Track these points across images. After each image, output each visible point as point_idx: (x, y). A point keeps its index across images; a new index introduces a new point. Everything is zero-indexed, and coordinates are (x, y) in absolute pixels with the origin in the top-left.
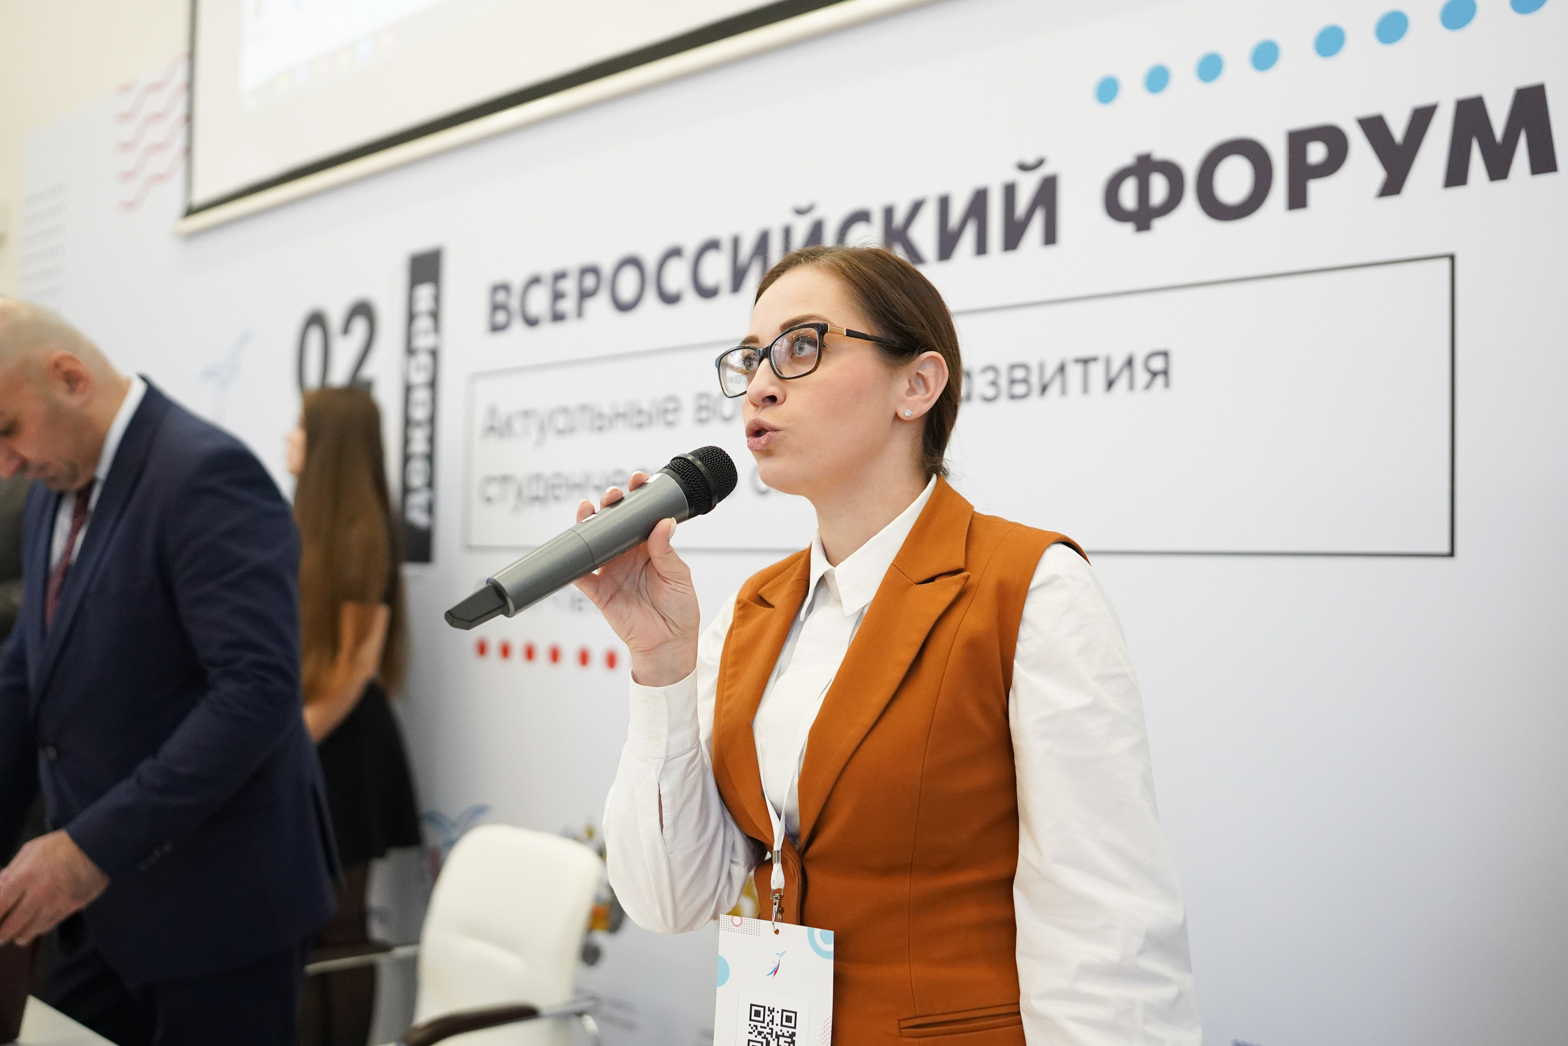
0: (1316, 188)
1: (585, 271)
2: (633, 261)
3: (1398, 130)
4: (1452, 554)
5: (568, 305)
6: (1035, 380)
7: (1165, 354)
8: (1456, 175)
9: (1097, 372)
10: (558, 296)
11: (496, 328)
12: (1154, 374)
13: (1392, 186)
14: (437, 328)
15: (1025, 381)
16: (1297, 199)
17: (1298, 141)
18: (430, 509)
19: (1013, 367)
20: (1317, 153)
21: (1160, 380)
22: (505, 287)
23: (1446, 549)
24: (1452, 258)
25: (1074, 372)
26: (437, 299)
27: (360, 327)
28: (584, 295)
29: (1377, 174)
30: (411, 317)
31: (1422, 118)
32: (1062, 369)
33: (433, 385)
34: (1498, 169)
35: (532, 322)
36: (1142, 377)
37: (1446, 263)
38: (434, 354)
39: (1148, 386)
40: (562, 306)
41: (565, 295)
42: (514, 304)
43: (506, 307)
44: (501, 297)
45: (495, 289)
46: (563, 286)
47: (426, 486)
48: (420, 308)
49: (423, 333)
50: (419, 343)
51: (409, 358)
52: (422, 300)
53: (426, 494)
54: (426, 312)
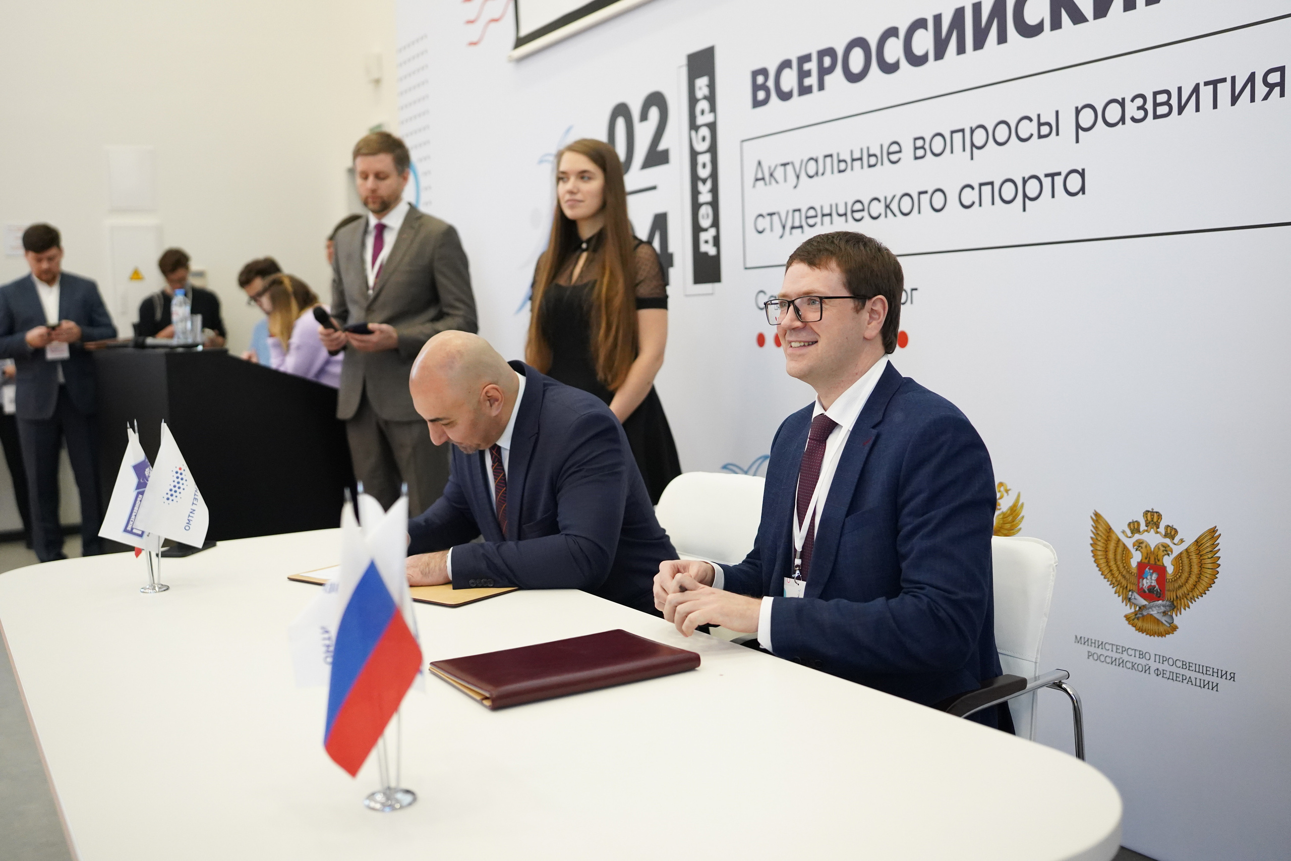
1: (822, 54)
2: (860, 42)
5: (812, 81)
6: (1174, 102)
7: (1280, 70)
9: (1224, 90)
10: (803, 74)
11: (757, 104)
12: (1272, 87)
14: (713, 109)
15: (1167, 103)
18: (717, 241)
19: (1155, 94)
21: (1276, 91)
22: (764, 72)
25: (1206, 93)
26: (712, 86)
27: (654, 113)
28: (824, 72)
30: (693, 101)
32: (1196, 89)
33: (713, 150)
35: (785, 96)
36: (1261, 90)
38: (712, 127)
39: (1266, 98)
40: (807, 82)
41: (808, 74)
42: (771, 84)
43: (764, 87)
44: (760, 79)
45: (755, 74)
46: (806, 66)
47: (712, 226)
48: (699, 94)
49: (703, 112)
50: (700, 120)
51: (693, 133)
52: (700, 88)
53: (712, 232)
54: (705, 98)
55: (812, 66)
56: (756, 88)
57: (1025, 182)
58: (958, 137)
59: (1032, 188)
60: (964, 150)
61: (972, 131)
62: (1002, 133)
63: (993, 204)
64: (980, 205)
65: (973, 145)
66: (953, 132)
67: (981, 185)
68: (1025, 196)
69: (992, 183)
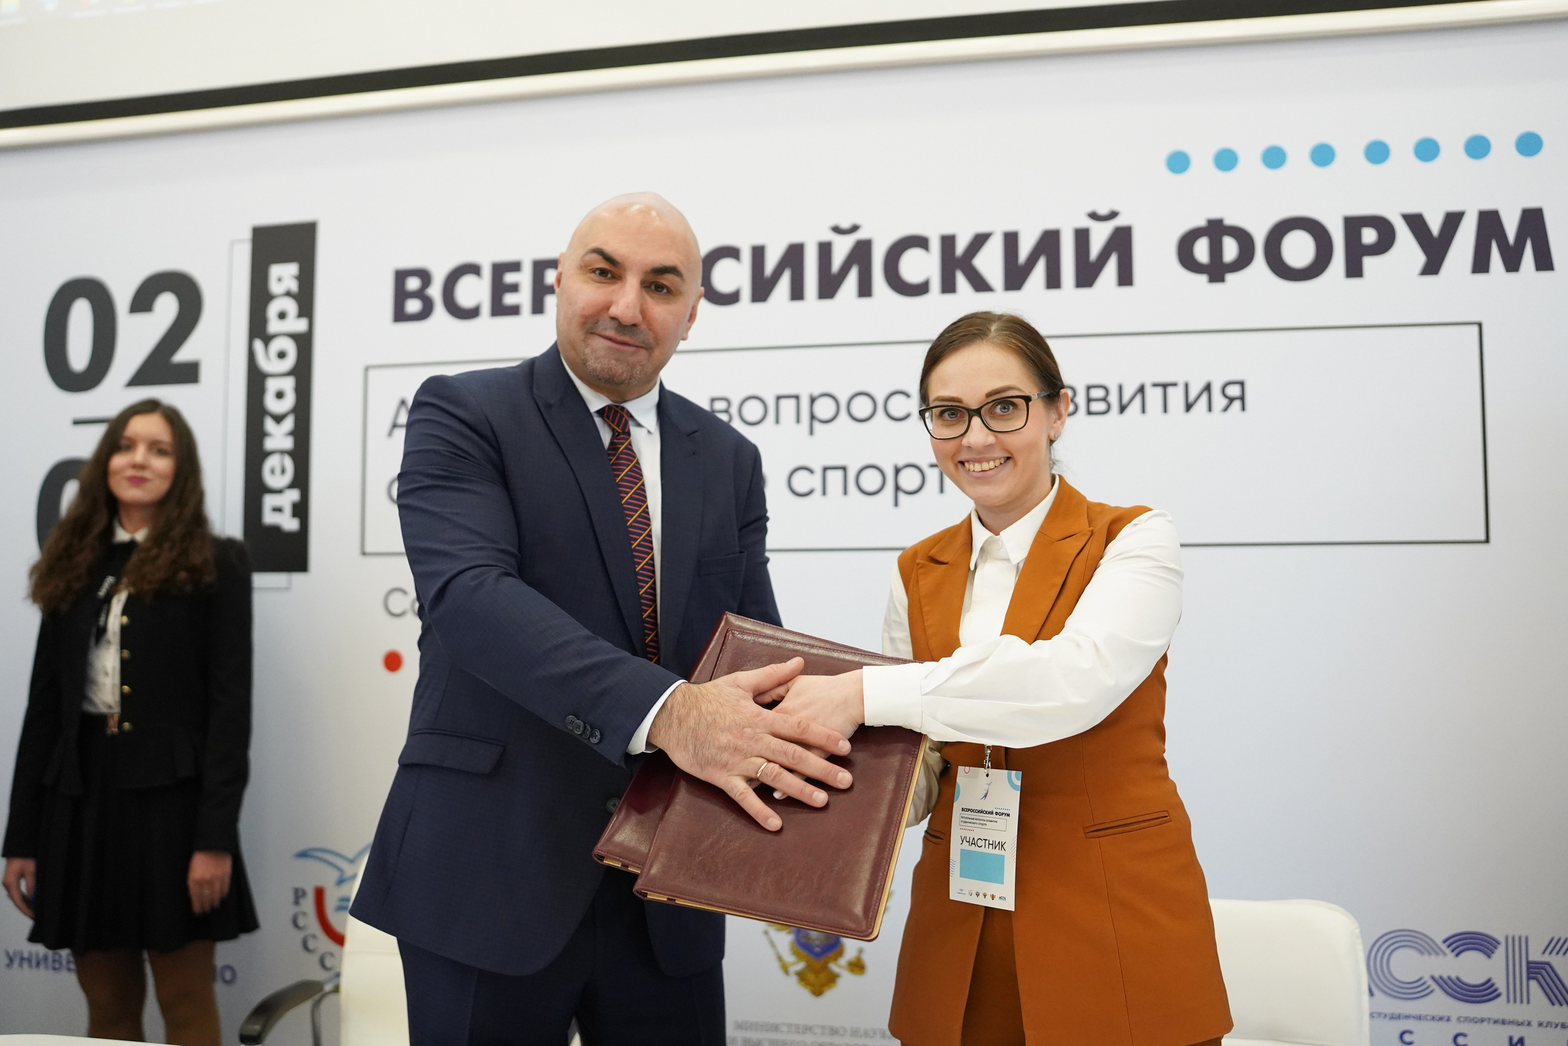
0: (1369, 263)
1: (541, 264)
3: (1435, 226)
4: (1487, 541)
5: (523, 298)
6: (1113, 399)
7: (1242, 384)
8: (1481, 265)
9: (1176, 396)
10: (499, 289)
11: (400, 315)
12: (1231, 400)
13: (1432, 267)
14: (307, 314)
15: (1104, 399)
16: (1354, 270)
17: (1353, 225)
18: (301, 510)
19: (1089, 388)
20: (1369, 236)
21: (1237, 404)
22: (420, 274)
23: (1483, 537)
24: (1480, 325)
25: (1154, 396)
26: (306, 279)
27: (167, 306)
28: (543, 290)
29: (1419, 258)
30: (260, 296)
31: (1453, 221)
32: (1141, 390)
33: (302, 373)
34: (1512, 264)
35: (464, 314)
36: (1219, 401)
37: (1476, 328)
38: (304, 342)
39: (1226, 409)
40: (509, 299)
41: (514, 288)
42: (435, 291)
43: (420, 294)
44: (413, 284)
45: (401, 276)
46: (510, 278)
47: (292, 486)
48: (275, 287)
49: (282, 316)
50: (274, 326)
51: (258, 345)
52: (280, 280)
53: (294, 495)
54: (288, 294)
55: (524, 279)
56: (401, 295)
57: (897, 471)
58: (788, 406)
59: (909, 480)
60: (798, 421)
61: (813, 400)
62: (862, 407)
63: (845, 492)
64: (824, 493)
65: (813, 417)
66: (779, 398)
67: (825, 469)
68: (897, 488)
69: (844, 469)
